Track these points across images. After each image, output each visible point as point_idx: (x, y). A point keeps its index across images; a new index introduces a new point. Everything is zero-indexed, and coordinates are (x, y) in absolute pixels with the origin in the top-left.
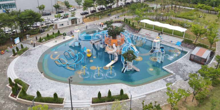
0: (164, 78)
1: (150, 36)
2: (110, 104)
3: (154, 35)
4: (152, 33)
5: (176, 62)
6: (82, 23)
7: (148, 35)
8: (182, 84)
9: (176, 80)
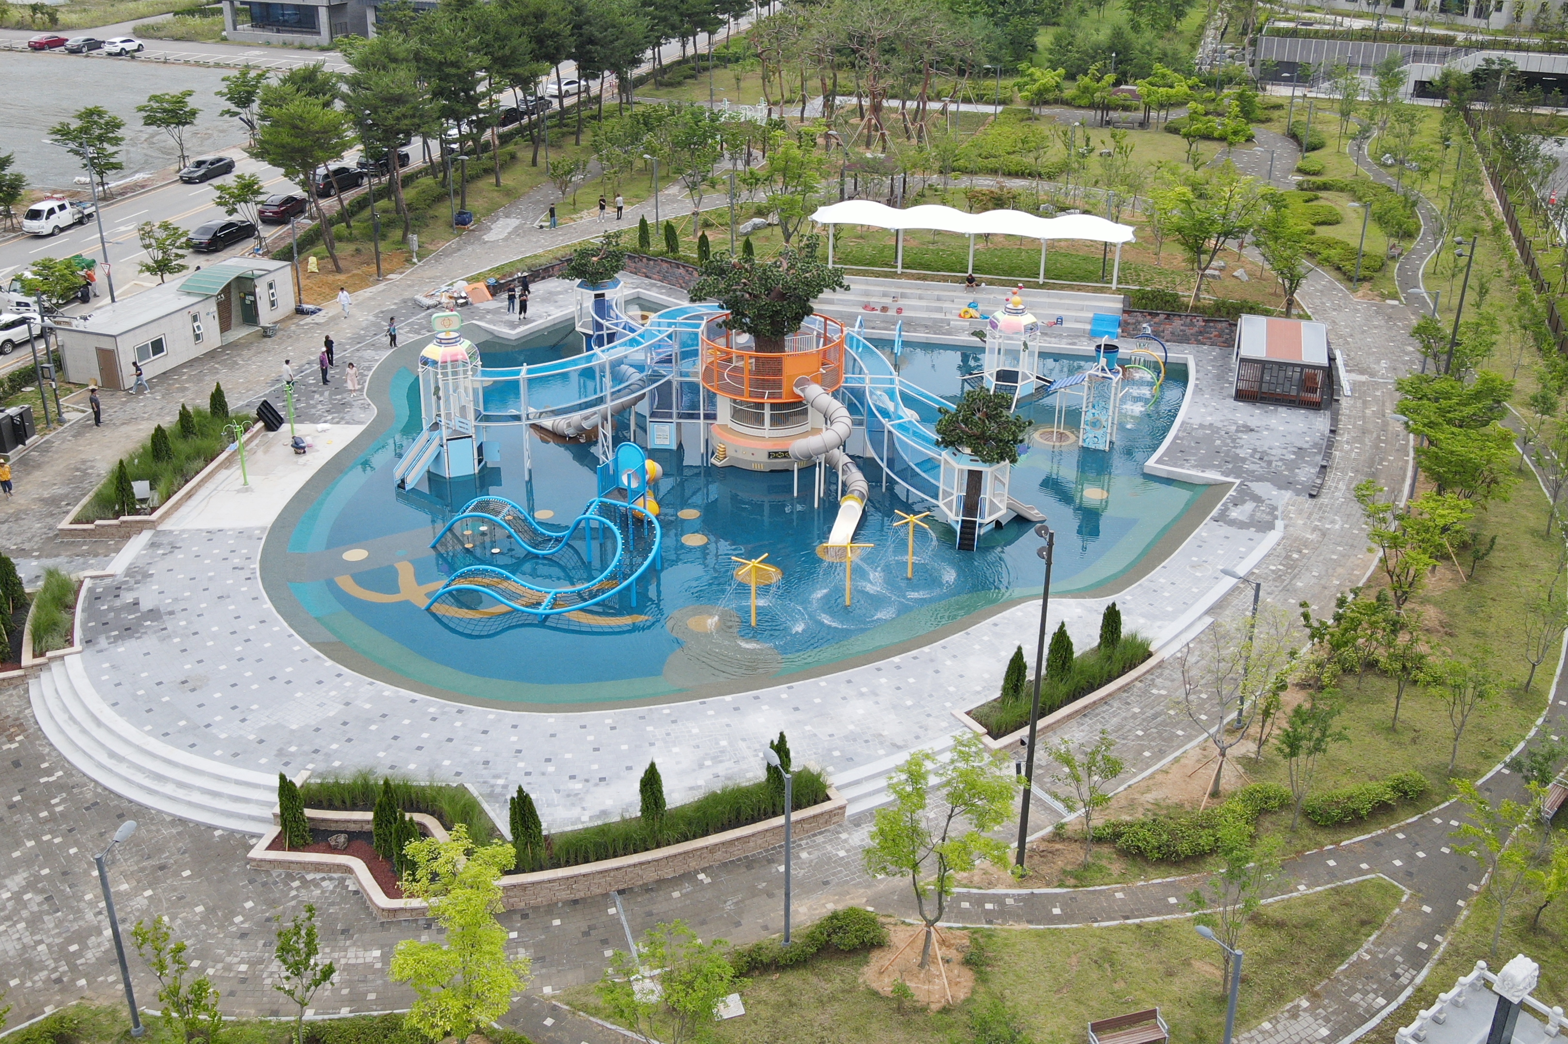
0: (1215, 512)
1: (899, 310)
2: (1083, 713)
3: (923, 303)
4: (903, 296)
5: (1183, 423)
6: (300, 311)
7: (884, 309)
8: (1315, 516)
9: (1275, 508)
